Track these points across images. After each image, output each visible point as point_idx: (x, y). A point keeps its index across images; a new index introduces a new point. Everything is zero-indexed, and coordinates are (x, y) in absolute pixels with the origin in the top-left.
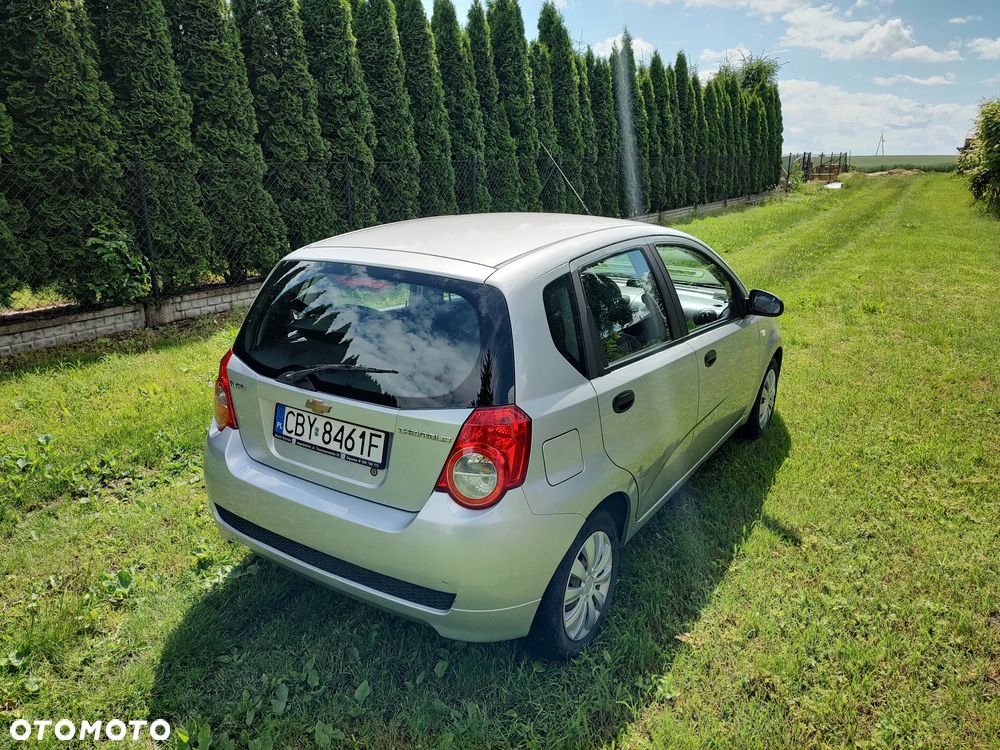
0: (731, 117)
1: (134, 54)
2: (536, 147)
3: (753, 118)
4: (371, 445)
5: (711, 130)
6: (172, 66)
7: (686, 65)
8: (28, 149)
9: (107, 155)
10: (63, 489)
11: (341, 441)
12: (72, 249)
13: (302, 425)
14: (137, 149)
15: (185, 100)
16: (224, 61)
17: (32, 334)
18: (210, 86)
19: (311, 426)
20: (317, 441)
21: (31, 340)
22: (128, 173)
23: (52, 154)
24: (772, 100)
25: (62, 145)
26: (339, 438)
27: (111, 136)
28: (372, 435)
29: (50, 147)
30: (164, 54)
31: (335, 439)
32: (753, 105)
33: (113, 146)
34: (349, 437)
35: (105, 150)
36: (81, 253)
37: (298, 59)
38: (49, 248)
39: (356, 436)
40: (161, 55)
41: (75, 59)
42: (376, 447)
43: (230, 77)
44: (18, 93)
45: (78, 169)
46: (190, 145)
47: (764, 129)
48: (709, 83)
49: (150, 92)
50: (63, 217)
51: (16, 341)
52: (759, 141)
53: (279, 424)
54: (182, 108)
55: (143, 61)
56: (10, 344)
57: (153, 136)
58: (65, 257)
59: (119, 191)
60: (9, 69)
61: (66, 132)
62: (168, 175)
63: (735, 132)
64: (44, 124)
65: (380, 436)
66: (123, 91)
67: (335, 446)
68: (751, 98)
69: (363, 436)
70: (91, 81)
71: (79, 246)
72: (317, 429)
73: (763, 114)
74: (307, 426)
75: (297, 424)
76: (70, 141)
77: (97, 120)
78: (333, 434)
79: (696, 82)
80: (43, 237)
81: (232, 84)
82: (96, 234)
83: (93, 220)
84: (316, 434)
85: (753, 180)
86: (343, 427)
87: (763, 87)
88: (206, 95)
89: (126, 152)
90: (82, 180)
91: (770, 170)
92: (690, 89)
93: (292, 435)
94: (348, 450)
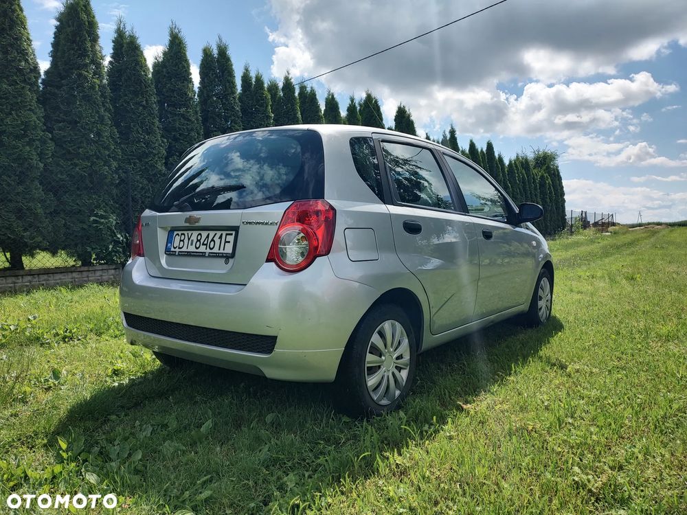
0: (527, 183)
1: (134, 113)
3: (542, 185)
4: (226, 242)
5: (513, 190)
6: (156, 121)
7: (493, 149)
8: (62, 162)
9: (110, 169)
11: (206, 245)
12: (81, 225)
13: (183, 241)
14: (130, 167)
15: (163, 142)
16: (189, 120)
17: (45, 277)
18: (180, 135)
19: (189, 239)
20: (192, 249)
21: (45, 280)
22: (122, 181)
23: (76, 165)
24: (556, 176)
25: (82, 159)
26: (205, 243)
27: (115, 159)
28: (227, 234)
29: (76, 161)
30: (152, 114)
31: (203, 244)
32: (542, 177)
33: (114, 164)
34: (213, 240)
35: (109, 166)
36: (85, 226)
37: (236, 123)
38: (66, 223)
39: (216, 239)
40: (150, 114)
41: (98, 112)
42: (229, 242)
43: (192, 130)
44: (60, 129)
45: (90, 175)
46: (164, 168)
47: (551, 193)
48: (510, 161)
49: (141, 134)
50: (77, 204)
51: (35, 280)
52: (548, 200)
53: (169, 245)
54: (161, 146)
55: (139, 117)
56: (30, 282)
57: (141, 161)
58: (75, 228)
59: (115, 191)
60: (59, 116)
61: (88, 152)
62: (147, 185)
63: (531, 193)
64: (73, 147)
65: (231, 235)
66: (125, 135)
67: (202, 249)
68: (540, 174)
69: (221, 237)
70: (106, 125)
71: (84, 223)
72: (192, 241)
73: (549, 183)
74: (186, 240)
75: (181, 241)
76: (88, 158)
77: (107, 148)
78: (202, 241)
79: (501, 159)
80: (62, 216)
81: (193, 134)
82: (96, 215)
83: (96, 207)
84: (192, 244)
85: (546, 225)
86: (209, 234)
87: (548, 167)
88: (176, 140)
89: (123, 169)
90: (92, 182)
91: (558, 219)
92: (497, 164)
93: (177, 249)
94: (211, 249)
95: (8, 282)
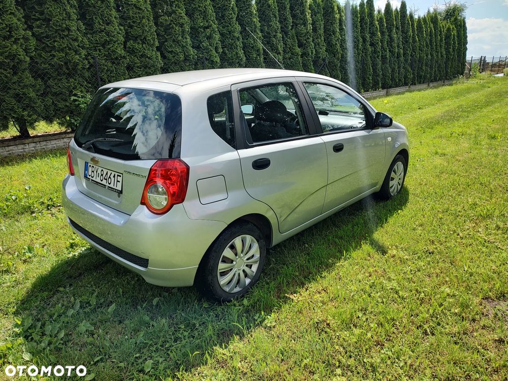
0: (434, 36)
1: (94, 7)
2: (312, 53)
3: (448, 37)
4: (117, 181)
5: (420, 44)
6: (114, 12)
7: (406, 7)
8: (43, 54)
9: (81, 57)
10: (29, 210)
11: (106, 179)
12: (64, 103)
14: (96, 54)
15: (120, 30)
16: (140, 9)
17: (44, 143)
18: (134, 22)
19: (97, 172)
20: (98, 180)
21: (44, 145)
22: (91, 66)
23: (54, 56)
24: (461, 27)
25: (58, 51)
27: (83, 48)
28: (118, 175)
29: (53, 53)
30: (109, 7)
31: (104, 178)
32: (449, 29)
33: (84, 52)
34: (110, 177)
35: (80, 54)
36: (68, 104)
37: (179, 8)
38: (53, 102)
39: (112, 176)
40: (108, 7)
41: (65, 10)
42: (119, 182)
43: (143, 17)
44: (38, 27)
45: (66, 63)
46: (123, 51)
47: (454, 43)
48: (419, 17)
49: (102, 26)
50: (59, 87)
51: (38, 146)
52: (451, 50)
53: (86, 172)
54: (119, 33)
55: (99, 10)
56: (35, 147)
57: (104, 48)
58: (60, 106)
59: (87, 74)
60: (35, 15)
61: (61, 45)
62: (112, 67)
63: (436, 45)
64: (50, 41)
65: (120, 176)
66: (90, 25)
67: (104, 182)
68: (447, 26)
69: (114, 177)
70: (73, 20)
71: (67, 101)
72: (98, 174)
73: (454, 35)
74: (95, 172)
75: (92, 171)
76: (62, 50)
77: (76, 40)
78: (104, 176)
79: (411, 16)
80: (50, 96)
81: (144, 21)
82: (75, 95)
83: (74, 88)
84: (98, 176)
85: (447, 72)
86: (107, 172)
87: (456, 19)
88: (131, 27)
89: (91, 55)
90: (68, 69)
91: (458, 66)
92: (408, 21)
93: (90, 177)
94: (110, 184)
95: (19, 148)
